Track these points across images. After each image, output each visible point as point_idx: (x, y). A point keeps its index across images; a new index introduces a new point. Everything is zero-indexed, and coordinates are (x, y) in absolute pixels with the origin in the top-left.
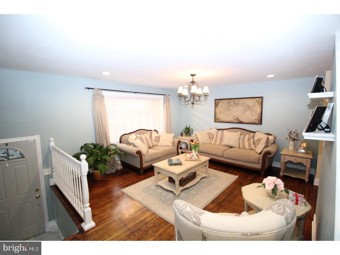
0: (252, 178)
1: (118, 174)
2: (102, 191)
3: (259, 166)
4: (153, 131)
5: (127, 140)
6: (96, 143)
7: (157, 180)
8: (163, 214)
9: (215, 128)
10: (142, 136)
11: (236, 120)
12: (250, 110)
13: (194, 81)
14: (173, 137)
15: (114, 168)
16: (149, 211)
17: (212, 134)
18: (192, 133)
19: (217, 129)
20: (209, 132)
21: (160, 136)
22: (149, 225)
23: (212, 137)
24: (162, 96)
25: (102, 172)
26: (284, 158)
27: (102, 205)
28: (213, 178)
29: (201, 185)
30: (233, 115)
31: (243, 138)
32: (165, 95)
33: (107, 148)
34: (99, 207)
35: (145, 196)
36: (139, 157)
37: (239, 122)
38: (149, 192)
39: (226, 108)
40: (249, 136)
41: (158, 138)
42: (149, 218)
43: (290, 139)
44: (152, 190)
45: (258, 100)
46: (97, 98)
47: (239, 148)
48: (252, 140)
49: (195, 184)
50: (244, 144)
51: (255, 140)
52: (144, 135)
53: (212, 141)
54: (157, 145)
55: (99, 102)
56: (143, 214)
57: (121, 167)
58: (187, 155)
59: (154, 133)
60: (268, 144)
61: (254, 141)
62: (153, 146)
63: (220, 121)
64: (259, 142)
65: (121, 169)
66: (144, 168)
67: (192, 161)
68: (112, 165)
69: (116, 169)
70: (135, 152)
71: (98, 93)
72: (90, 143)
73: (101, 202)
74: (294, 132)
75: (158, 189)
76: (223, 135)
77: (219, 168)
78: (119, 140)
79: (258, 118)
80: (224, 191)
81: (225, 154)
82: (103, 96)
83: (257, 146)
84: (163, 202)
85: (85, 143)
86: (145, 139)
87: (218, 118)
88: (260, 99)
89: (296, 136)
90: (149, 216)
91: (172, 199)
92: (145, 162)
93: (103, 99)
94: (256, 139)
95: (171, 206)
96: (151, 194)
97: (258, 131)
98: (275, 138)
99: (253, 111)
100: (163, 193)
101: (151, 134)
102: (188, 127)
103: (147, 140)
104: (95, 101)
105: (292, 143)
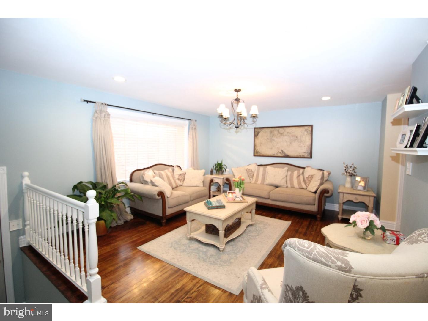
0: (308, 223)
1: (128, 226)
2: (108, 250)
3: (314, 208)
4: (175, 167)
5: (143, 177)
6: (96, 181)
7: (190, 230)
8: (208, 277)
9: (255, 163)
10: (162, 172)
11: (281, 153)
12: (298, 141)
13: (239, 98)
14: (203, 174)
15: (122, 218)
16: (187, 274)
17: (252, 170)
18: (225, 170)
19: (257, 164)
20: (247, 169)
21: (185, 173)
22: (191, 294)
23: (252, 175)
24: (187, 122)
25: (108, 222)
26: (343, 197)
27: (111, 271)
28: (262, 226)
29: (249, 234)
30: (278, 148)
31: (290, 175)
32: (191, 120)
33: (115, 188)
34: (107, 275)
35: (176, 254)
36: (161, 201)
37: (285, 156)
38: (180, 247)
39: (268, 139)
40: (297, 173)
41: (182, 176)
42: (189, 284)
43: (347, 174)
44: (184, 245)
45: (307, 129)
46: (100, 116)
47: (287, 187)
48: (301, 177)
49: (241, 235)
50: (292, 183)
51: (305, 177)
52: (164, 171)
53: (252, 179)
54: (182, 186)
55: (102, 121)
56: (178, 280)
57: (131, 216)
58: (229, 195)
59: (176, 169)
60: (323, 180)
61: (304, 179)
62: (177, 187)
63: (261, 155)
64: (310, 179)
65: (131, 220)
66: (167, 216)
67: (237, 203)
68: (119, 214)
69: (125, 220)
70: (156, 193)
71: (101, 109)
72: (86, 181)
73: (110, 267)
74: (351, 166)
75: (191, 243)
76: (265, 172)
77: (264, 213)
78: (129, 179)
79: (308, 150)
80: (279, 240)
81: (272, 196)
82: (109, 115)
83: (308, 185)
84: (204, 260)
85: (79, 181)
86: (166, 176)
87: (258, 151)
88: (310, 128)
89: (354, 171)
90: (188, 282)
91: (215, 256)
92: (168, 208)
93: (109, 118)
94: (306, 175)
95: (216, 265)
96: (184, 251)
97: (308, 167)
98: (329, 174)
99: (302, 142)
100: (201, 249)
101: (173, 170)
102: (220, 162)
103: (168, 178)
104: (96, 120)
105: (349, 179)
